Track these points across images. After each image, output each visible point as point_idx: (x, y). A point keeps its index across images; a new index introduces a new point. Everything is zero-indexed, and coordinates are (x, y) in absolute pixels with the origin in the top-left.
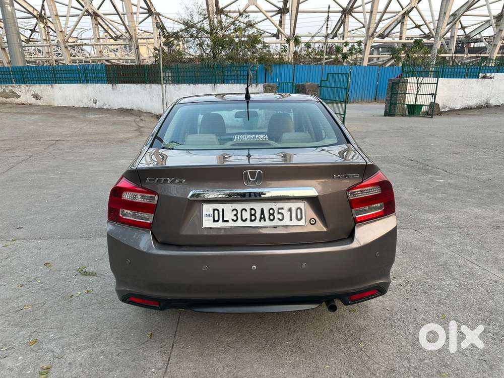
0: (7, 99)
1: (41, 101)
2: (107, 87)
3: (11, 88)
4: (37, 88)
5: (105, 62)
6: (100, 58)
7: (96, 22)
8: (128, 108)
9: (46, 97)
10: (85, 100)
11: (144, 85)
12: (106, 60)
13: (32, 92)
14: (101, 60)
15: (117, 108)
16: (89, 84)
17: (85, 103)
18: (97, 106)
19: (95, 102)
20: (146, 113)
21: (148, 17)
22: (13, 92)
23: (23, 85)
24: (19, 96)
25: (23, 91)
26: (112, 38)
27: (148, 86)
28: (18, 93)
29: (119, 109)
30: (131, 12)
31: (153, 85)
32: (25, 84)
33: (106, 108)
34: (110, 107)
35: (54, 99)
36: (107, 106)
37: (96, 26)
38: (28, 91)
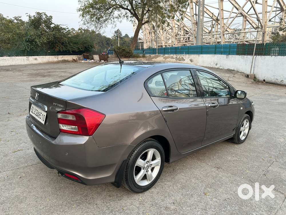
0: (180, 61)
1: (193, 63)
2: (224, 56)
3: (182, 56)
4: (193, 56)
5: (245, 42)
6: (242, 40)
7: (245, 20)
8: (232, 69)
9: (195, 61)
10: (212, 64)
11: (244, 56)
12: (246, 41)
13: (190, 58)
14: (243, 41)
15: (226, 69)
16: (216, 55)
17: (212, 65)
18: (217, 67)
19: (216, 65)
20: (241, 72)
21: (280, 13)
22: (183, 58)
23: (187, 55)
24: (185, 60)
25: (187, 58)
26: (254, 28)
27: (245, 56)
28: (185, 59)
29: (227, 69)
30: (266, 11)
31: (249, 56)
32: (188, 54)
33: (221, 68)
34: (223, 68)
35: (198, 62)
36: (222, 67)
37: (245, 22)
38: (189, 58)
